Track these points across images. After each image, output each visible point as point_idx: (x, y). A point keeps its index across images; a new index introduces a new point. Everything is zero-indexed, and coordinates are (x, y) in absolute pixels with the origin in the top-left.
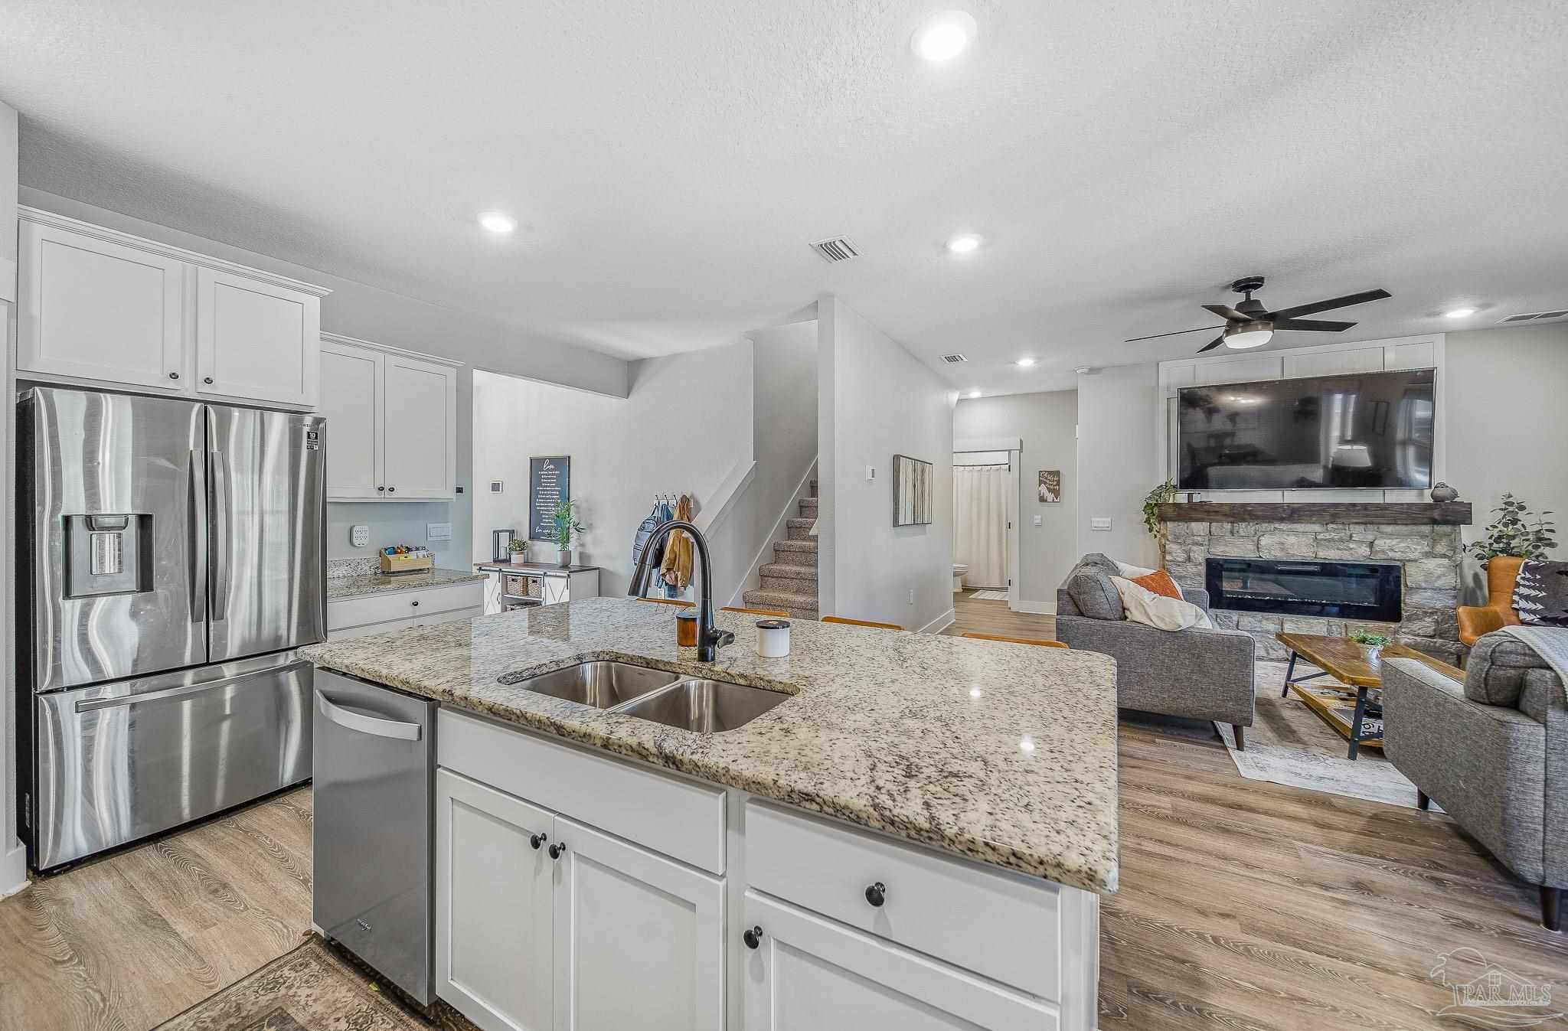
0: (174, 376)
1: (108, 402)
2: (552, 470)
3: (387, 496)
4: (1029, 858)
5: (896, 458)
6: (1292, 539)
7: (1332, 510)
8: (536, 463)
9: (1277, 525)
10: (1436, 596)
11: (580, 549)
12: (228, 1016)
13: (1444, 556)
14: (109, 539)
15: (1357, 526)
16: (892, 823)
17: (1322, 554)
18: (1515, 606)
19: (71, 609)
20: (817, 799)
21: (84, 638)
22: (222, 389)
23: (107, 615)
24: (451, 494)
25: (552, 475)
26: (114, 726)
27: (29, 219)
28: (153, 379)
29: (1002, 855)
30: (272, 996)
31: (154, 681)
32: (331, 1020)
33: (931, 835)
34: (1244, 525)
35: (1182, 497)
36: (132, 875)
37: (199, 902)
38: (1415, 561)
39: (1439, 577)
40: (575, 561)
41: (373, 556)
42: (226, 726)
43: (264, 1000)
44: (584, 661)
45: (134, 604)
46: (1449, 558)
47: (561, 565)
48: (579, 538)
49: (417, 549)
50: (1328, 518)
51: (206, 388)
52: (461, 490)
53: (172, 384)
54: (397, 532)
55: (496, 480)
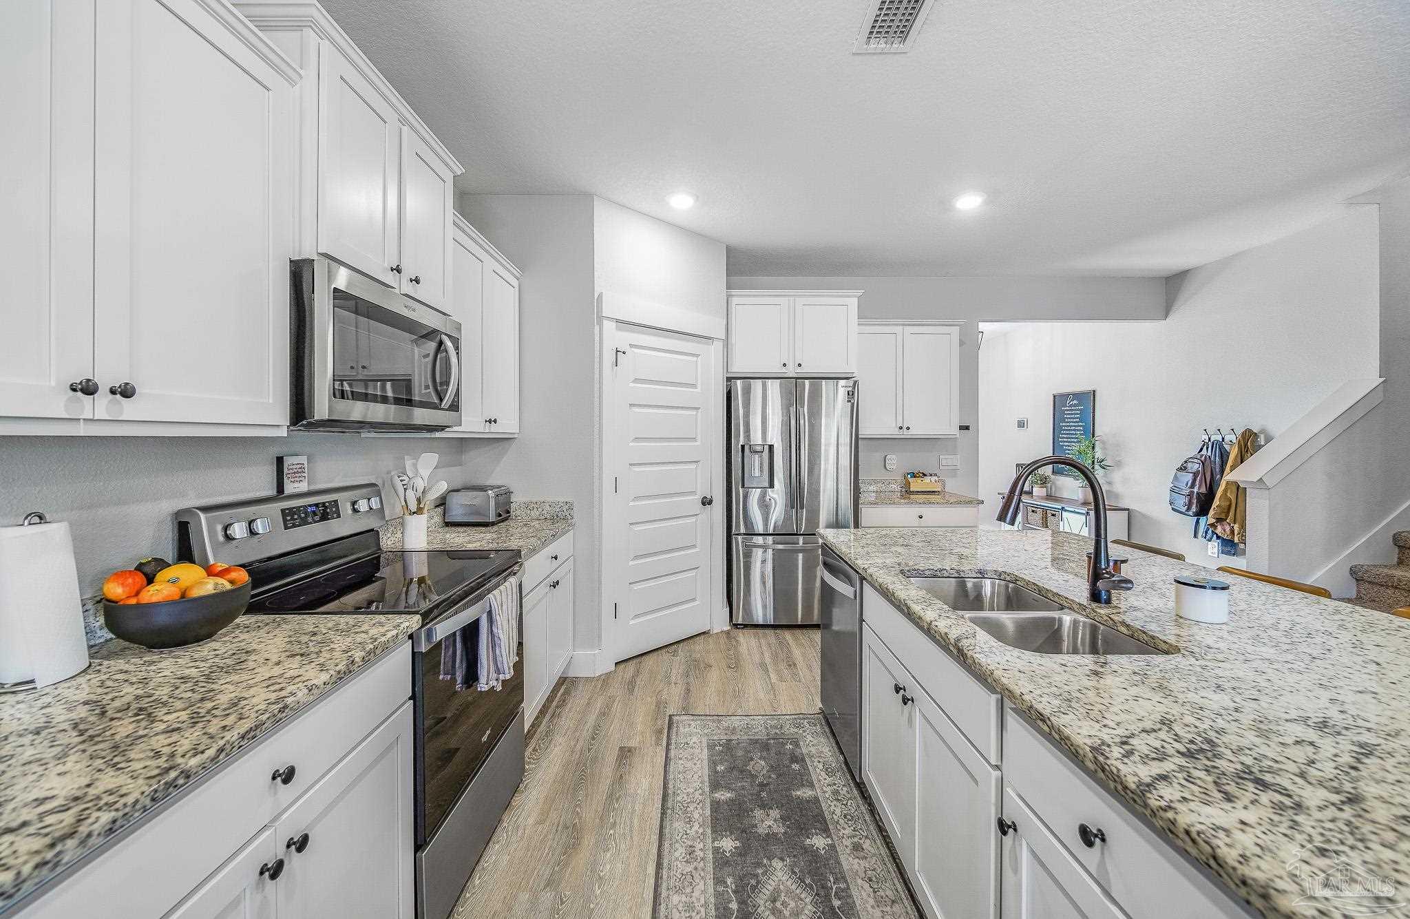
0: (785, 365)
2: (1075, 405)
3: (905, 433)
4: (1231, 871)
8: (1059, 399)
12: (777, 728)
14: (757, 456)
16: (1103, 770)
19: (742, 492)
20: (1048, 721)
21: (745, 509)
22: (807, 370)
24: (955, 431)
25: (1075, 410)
26: (769, 560)
27: (733, 296)
28: (776, 369)
29: (1202, 853)
30: (796, 730)
32: (816, 760)
33: (1135, 797)
36: (763, 641)
37: (782, 666)
41: (899, 478)
43: (793, 730)
44: (986, 576)
47: (1082, 501)
48: (1109, 477)
49: (931, 475)
51: (799, 370)
52: (967, 428)
53: (784, 370)
54: (917, 461)
55: (1021, 417)
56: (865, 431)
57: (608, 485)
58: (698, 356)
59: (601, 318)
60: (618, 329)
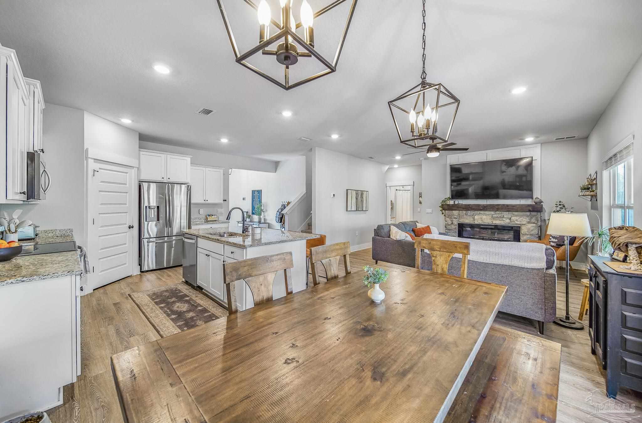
0: (163, 178)
1: (151, 184)
2: (257, 194)
3: (207, 202)
5: (347, 190)
6: (484, 217)
7: (497, 207)
8: (253, 192)
9: (480, 212)
10: (531, 237)
11: (264, 217)
13: (534, 223)
14: (153, 210)
15: (506, 212)
17: (494, 222)
18: (550, 240)
19: (146, 223)
21: (148, 229)
22: (172, 180)
23: (151, 225)
24: (222, 202)
26: (152, 246)
27: (141, 151)
28: (159, 179)
30: (177, 287)
31: (160, 238)
34: (469, 212)
35: (451, 202)
37: (166, 277)
38: (525, 225)
39: (532, 230)
40: (263, 221)
41: (204, 217)
42: (173, 249)
43: (175, 287)
45: (156, 223)
46: (536, 224)
47: (258, 222)
48: (264, 214)
49: (214, 215)
50: (496, 209)
51: (169, 180)
52: (226, 200)
53: (163, 180)
54: (210, 211)
55: (244, 197)
56: (193, 201)
57: (90, 222)
58: (127, 173)
59: (87, 158)
60: (94, 162)
